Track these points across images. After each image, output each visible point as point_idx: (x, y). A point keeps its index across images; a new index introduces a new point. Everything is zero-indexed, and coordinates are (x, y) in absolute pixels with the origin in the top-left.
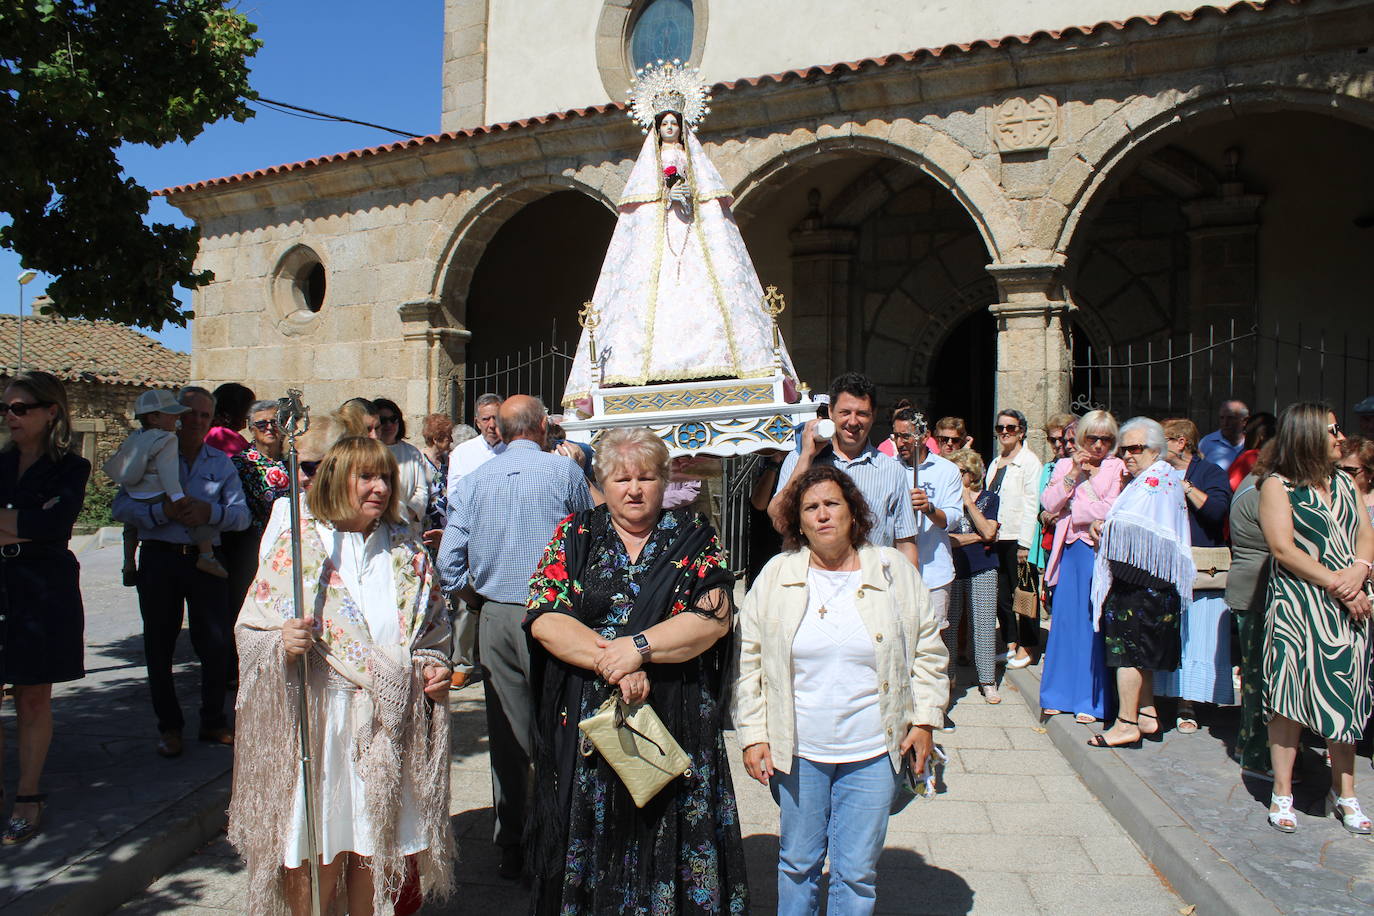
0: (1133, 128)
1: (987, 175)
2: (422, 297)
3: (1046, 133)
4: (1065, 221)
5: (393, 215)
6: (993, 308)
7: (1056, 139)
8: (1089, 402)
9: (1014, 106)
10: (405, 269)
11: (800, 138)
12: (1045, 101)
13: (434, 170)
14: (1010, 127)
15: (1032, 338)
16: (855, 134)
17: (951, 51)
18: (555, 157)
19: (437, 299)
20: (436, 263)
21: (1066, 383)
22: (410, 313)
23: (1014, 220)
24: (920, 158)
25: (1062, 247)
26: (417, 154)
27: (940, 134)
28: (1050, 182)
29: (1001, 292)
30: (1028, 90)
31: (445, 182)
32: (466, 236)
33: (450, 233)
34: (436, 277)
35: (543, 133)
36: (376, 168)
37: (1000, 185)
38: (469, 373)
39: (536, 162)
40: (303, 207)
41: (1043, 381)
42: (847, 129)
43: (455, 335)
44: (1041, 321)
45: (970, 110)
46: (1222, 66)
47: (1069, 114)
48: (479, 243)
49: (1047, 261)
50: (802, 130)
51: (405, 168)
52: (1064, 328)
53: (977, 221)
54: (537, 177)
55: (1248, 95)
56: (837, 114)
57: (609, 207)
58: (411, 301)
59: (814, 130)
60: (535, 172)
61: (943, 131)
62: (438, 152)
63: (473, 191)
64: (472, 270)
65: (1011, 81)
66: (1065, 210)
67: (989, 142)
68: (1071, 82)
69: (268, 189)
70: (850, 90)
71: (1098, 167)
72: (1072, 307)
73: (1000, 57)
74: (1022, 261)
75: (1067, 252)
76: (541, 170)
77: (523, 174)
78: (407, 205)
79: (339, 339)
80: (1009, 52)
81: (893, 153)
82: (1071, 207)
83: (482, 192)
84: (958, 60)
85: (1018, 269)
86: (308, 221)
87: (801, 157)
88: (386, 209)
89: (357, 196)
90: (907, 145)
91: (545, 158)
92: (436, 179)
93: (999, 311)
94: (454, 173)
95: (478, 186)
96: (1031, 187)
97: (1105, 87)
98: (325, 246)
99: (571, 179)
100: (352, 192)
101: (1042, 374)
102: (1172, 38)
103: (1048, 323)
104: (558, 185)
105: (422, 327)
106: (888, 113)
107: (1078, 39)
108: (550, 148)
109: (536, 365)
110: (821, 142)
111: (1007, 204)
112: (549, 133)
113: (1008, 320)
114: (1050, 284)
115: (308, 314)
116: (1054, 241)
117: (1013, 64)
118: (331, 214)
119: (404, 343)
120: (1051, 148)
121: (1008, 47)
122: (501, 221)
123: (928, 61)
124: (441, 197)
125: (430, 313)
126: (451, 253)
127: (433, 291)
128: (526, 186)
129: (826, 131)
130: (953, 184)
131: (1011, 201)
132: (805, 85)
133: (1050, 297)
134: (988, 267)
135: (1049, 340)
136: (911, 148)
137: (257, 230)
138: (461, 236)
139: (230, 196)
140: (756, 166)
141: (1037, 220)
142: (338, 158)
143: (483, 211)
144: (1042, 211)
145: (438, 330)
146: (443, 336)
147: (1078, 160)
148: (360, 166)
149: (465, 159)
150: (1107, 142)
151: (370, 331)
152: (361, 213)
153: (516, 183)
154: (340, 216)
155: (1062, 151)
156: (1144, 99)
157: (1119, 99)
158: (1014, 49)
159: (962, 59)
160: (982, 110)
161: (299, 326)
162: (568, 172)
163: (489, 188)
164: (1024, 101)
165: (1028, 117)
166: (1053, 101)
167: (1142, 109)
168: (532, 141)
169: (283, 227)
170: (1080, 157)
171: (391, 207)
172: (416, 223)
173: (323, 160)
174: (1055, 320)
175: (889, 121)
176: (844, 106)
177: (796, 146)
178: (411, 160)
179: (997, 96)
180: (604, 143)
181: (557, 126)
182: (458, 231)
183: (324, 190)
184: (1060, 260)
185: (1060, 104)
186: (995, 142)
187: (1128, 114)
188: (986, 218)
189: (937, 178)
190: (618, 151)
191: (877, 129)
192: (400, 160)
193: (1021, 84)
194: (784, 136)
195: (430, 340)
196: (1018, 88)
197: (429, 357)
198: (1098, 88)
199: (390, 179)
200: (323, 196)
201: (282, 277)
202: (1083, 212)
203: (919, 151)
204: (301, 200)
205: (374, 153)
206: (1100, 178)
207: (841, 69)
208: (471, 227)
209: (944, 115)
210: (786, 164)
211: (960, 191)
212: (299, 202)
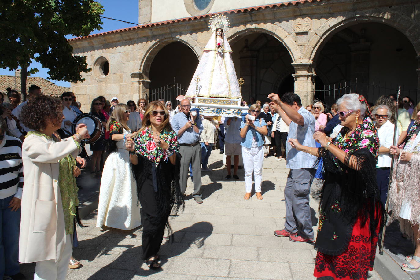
0: (331, 26)
1: (292, 39)
2: (137, 71)
3: (308, 28)
4: (312, 51)
5: (128, 48)
6: (293, 75)
7: (310, 29)
8: (319, 100)
9: (299, 20)
10: (132, 63)
11: (242, 28)
12: (308, 19)
13: (140, 36)
14: (298, 26)
15: (303, 83)
16: (257, 27)
17: (282, 5)
18: (174, 32)
19: (141, 72)
20: (141, 62)
21: (313, 95)
22: (134, 76)
23: (299, 51)
24: (274, 34)
25: (312, 58)
26: (135, 31)
27: (279, 27)
28: (309, 41)
29: (295, 71)
30: (303, 16)
31: (143, 39)
32: (149, 54)
33: (145, 53)
34: (141, 65)
35: (171, 26)
36: (123, 35)
37: (295, 42)
38: (150, 92)
39: (169, 34)
40: (102, 46)
41: (306, 94)
42: (254, 26)
43: (146, 82)
44: (306, 78)
45: (287, 21)
46: (354, 10)
47: (314, 23)
48: (153, 56)
49: (308, 62)
50: (242, 26)
51: (132, 35)
52: (312, 80)
53: (289, 51)
54: (169, 38)
55: (361, 18)
56: (252, 22)
57: (189, 47)
58: (134, 72)
59: (245, 26)
60: (168, 36)
61: (281, 27)
62: (141, 31)
63: (151, 41)
64: (151, 64)
65: (299, 14)
66: (313, 49)
67: (292, 30)
68: (315, 14)
69: (92, 40)
70: (255, 15)
71: (321, 37)
72: (314, 74)
73: (296, 7)
74: (301, 62)
75: (313, 60)
76: (170, 36)
77: (165, 37)
78: (132, 45)
79: (113, 83)
80: (298, 6)
81: (267, 33)
82: (314, 48)
83: (154, 42)
84: (284, 8)
85: (300, 65)
86: (104, 50)
87: (242, 33)
88: (126, 46)
89: (118, 43)
90: (271, 30)
91: (172, 33)
92: (141, 38)
93: (295, 76)
94: (145, 36)
95: (152, 40)
96: (304, 42)
97: (324, 15)
98: (109, 57)
99: (178, 39)
100: (117, 42)
101: (306, 93)
102: (341, 3)
103: (308, 79)
104: (175, 40)
105: (137, 80)
106: (265, 21)
107: (316, 2)
108: (173, 30)
109: (169, 90)
110: (247, 29)
111: (297, 47)
112: (172, 26)
113: (297, 78)
114: (308, 68)
115: (104, 76)
116: (310, 57)
117: (299, 9)
118: (110, 48)
119: (132, 84)
120: (309, 32)
121: (298, 4)
122: (159, 50)
123: (276, 8)
124: (142, 43)
125: (140, 76)
126: (145, 59)
127: (140, 69)
128: (166, 40)
129: (249, 26)
130: (283, 41)
131: (298, 46)
132: (243, 14)
133: (308, 72)
134: (292, 64)
135: (308, 83)
136: (272, 31)
137: (89, 52)
138: (148, 54)
139: (81, 42)
140: (229, 35)
141: (305, 51)
142: (113, 32)
143: (154, 47)
144: (306, 49)
145: (142, 80)
146: (143, 82)
147: (316, 35)
148: (119, 34)
149: (149, 33)
150: (324, 30)
151: (122, 80)
152: (119, 47)
153: (163, 39)
154: (113, 48)
155: (312, 33)
156: (334, 19)
157: (327, 18)
158: (299, 5)
159: (286, 7)
160: (291, 21)
161: (102, 79)
162: (178, 37)
163: (155, 41)
164: (302, 19)
165: (303, 23)
166: (309, 19)
167: (333, 22)
168: (168, 28)
169: (96, 51)
170: (317, 34)
171: (128, 46)
172: (135, 51)
173: (108, 33)
174: (310, 78)
175: (265, 24)
176: (254, 19)
177: (241, 30)
178: (134, 33)
179: (295, 17)
180: (188, 29)
181: (175, 24)
182: (147, 53)
183: (108, 41)
184: (311, 62)
185: (311, 20)
186: (294, 30)
187: (329, 23)
188: (291, 51)
189: (279, 40)
190: (192, 31)
191: (262, 26)
192: (130, 33)
193: (301, 14)
194: (237, 28)
195: (139, 83)
196: (300, 15)
197: (139, 88)
198: (322, 15)
199: (127, 38)
200: (108, 43)
201: (96, 65)
202: (317, 49)
203: (274, 32)
204: (102, 44)
205: (123, 31)
206: (322, 40)
207: (253, 10)
208: (151, 52)
209: (280, 22)
210: (238, 35)
211: (285, 43)
212: (101, 44)
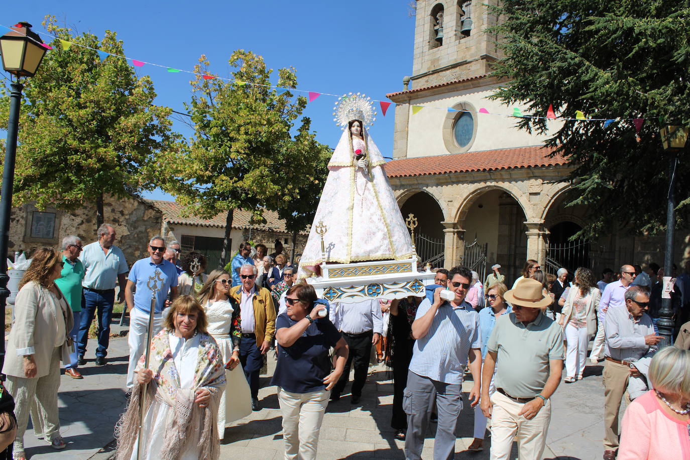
1: (526, 198)
3: (540, 189)
4: (544, 211)
6: (526, 233)
7: (541, 191)
9: (532, 181)
11: (482, 185)
12: (540, 180)
14: (531, 186)
15: (535, 241)
16: (496, 185)
17: (516, 167)
18: (421, 184)
21: (544, 253)
23: (532, 211)
24: (511, 192)
25: (543, 218)
27: (515, 187)
28: (541, 201)
29: (528, 229)
30: (535, 178)
37: (529, 201)
39: (416, 185)
42: (493, 184)
44: (537, 237)
45: (523, 181)
49: (539, 222)
52: (544, 239)
53: (524, 210)
54: (416, 188)
56: (491, 180)
59: (486, 183)
65: (532, 175)
67: (526, 190)
68: (546, 176)
70: (493, 174)
71: (552, 198)
72: (548, 233)
73: (528, 169)
74: (534, 222)
75: (545, 219)
76: (418, 187)
77: (413, 187)
81: (505, 191)
82: (545, 208)
83: (402, 191)
85: (531, 224)
87: (483, 190)
91: (419, 184)
93: (528, 234)
95: (400, 189)
96: (536, 202)
97: (554, 178)
99: (425, 190)
101: (537, 250)
103: (539, 237)
104: (422, 191)
106: (503, 181)
107: (545, 167)
108: (420, 182)
110: (488, 186)
111: (530, 206)
112: (419, 178)
113: (529, 236)
114: (539, 227)
116: (541, 217)
117: (531, 171)
120: (541, 193)
121: (529, 167)
122: (407, 198)
123: (511, 169)
128: (414, 190)
130: (518, 200)
131: (532, 205)
132: (482, 172)
133: (539, 231)
134: (525, 222)
135: (539, 242)
136: (509, 190)
140: (471, 191)
141: (537, 211)
143: (402, 197)
144: (539, 209)
147: (547, 196)
149: (397, 183)
150: (554, 192)
153: (411, 189)
155: (543, 194)
158: (531, 168)
159: (519, 169)
160: (525, 181)
162: (425, 188)
163: (404, 190)
164: (535, 180)
165: (536, 184)
167: (562, 185)
168: (415, 179)
174: (541, 237)
176: (492, 178)
177: (482, 187)
179: (529, 178)
180: (433, 182)
181: (421, 177)
184: (542, 221)
185: (543, 182)
186: (528, 190)
187: (559, 185)
189: (515, 198)
190: (437, 184)
191: (501, 184)
194: (479, 184)
196: (533, 177)
202: (548, 209)
206: (553, 201)
209: (516, 182)
210: (479, 191)
211: (520, 202)
